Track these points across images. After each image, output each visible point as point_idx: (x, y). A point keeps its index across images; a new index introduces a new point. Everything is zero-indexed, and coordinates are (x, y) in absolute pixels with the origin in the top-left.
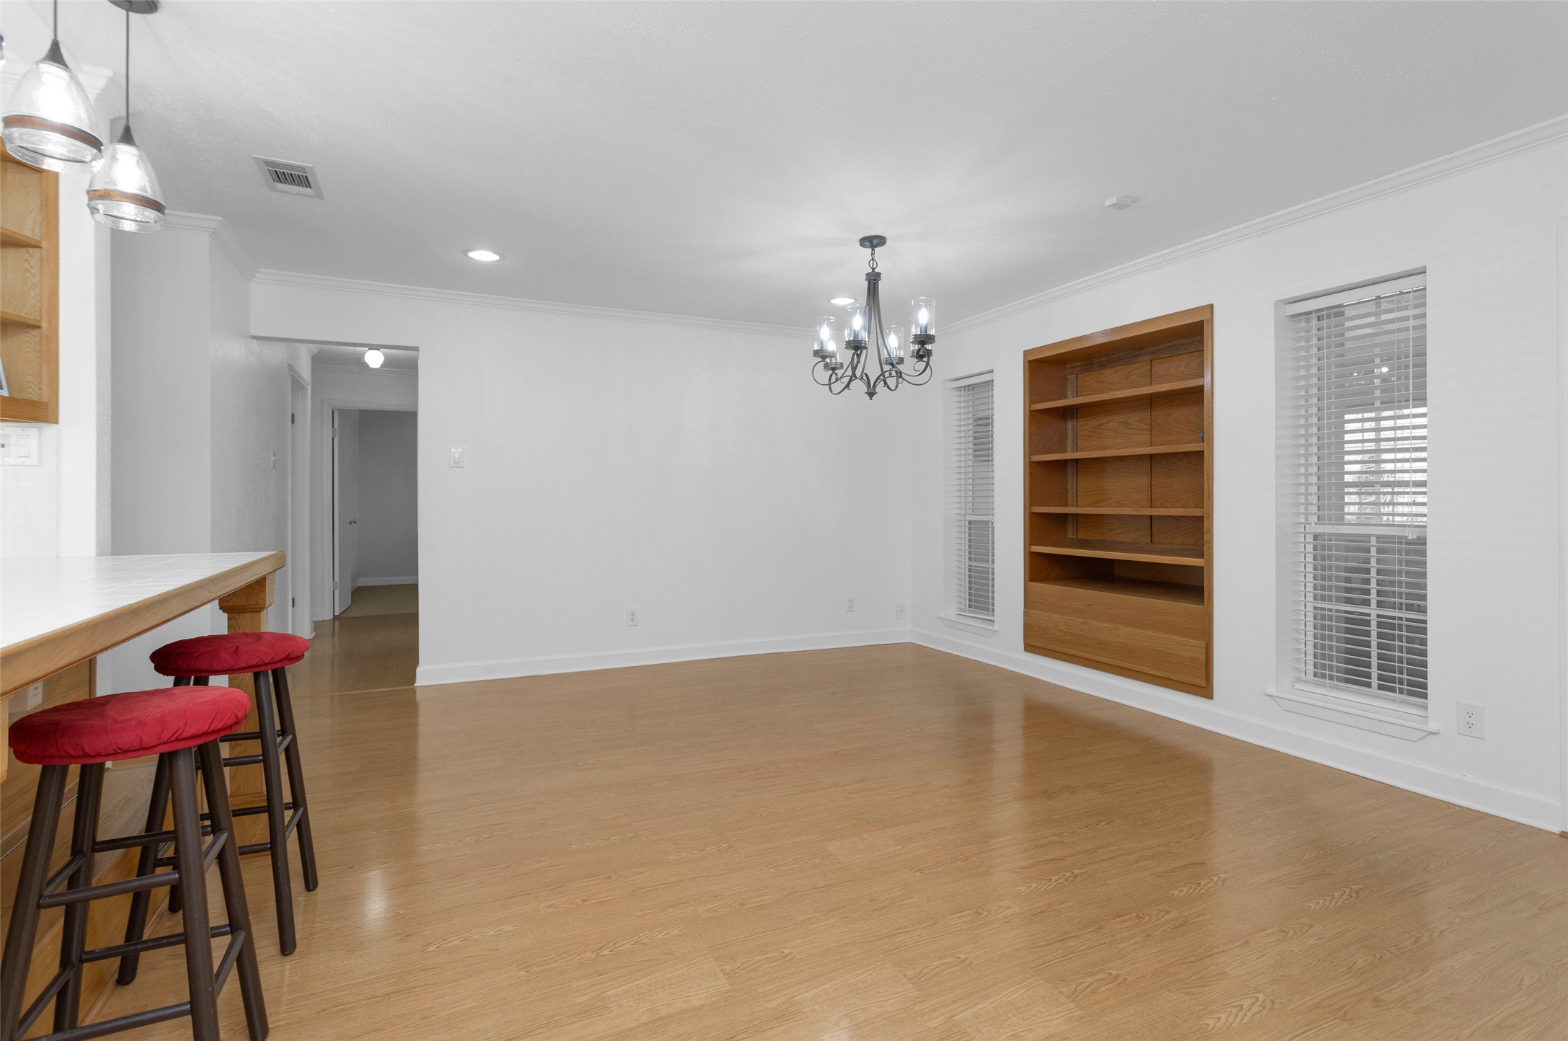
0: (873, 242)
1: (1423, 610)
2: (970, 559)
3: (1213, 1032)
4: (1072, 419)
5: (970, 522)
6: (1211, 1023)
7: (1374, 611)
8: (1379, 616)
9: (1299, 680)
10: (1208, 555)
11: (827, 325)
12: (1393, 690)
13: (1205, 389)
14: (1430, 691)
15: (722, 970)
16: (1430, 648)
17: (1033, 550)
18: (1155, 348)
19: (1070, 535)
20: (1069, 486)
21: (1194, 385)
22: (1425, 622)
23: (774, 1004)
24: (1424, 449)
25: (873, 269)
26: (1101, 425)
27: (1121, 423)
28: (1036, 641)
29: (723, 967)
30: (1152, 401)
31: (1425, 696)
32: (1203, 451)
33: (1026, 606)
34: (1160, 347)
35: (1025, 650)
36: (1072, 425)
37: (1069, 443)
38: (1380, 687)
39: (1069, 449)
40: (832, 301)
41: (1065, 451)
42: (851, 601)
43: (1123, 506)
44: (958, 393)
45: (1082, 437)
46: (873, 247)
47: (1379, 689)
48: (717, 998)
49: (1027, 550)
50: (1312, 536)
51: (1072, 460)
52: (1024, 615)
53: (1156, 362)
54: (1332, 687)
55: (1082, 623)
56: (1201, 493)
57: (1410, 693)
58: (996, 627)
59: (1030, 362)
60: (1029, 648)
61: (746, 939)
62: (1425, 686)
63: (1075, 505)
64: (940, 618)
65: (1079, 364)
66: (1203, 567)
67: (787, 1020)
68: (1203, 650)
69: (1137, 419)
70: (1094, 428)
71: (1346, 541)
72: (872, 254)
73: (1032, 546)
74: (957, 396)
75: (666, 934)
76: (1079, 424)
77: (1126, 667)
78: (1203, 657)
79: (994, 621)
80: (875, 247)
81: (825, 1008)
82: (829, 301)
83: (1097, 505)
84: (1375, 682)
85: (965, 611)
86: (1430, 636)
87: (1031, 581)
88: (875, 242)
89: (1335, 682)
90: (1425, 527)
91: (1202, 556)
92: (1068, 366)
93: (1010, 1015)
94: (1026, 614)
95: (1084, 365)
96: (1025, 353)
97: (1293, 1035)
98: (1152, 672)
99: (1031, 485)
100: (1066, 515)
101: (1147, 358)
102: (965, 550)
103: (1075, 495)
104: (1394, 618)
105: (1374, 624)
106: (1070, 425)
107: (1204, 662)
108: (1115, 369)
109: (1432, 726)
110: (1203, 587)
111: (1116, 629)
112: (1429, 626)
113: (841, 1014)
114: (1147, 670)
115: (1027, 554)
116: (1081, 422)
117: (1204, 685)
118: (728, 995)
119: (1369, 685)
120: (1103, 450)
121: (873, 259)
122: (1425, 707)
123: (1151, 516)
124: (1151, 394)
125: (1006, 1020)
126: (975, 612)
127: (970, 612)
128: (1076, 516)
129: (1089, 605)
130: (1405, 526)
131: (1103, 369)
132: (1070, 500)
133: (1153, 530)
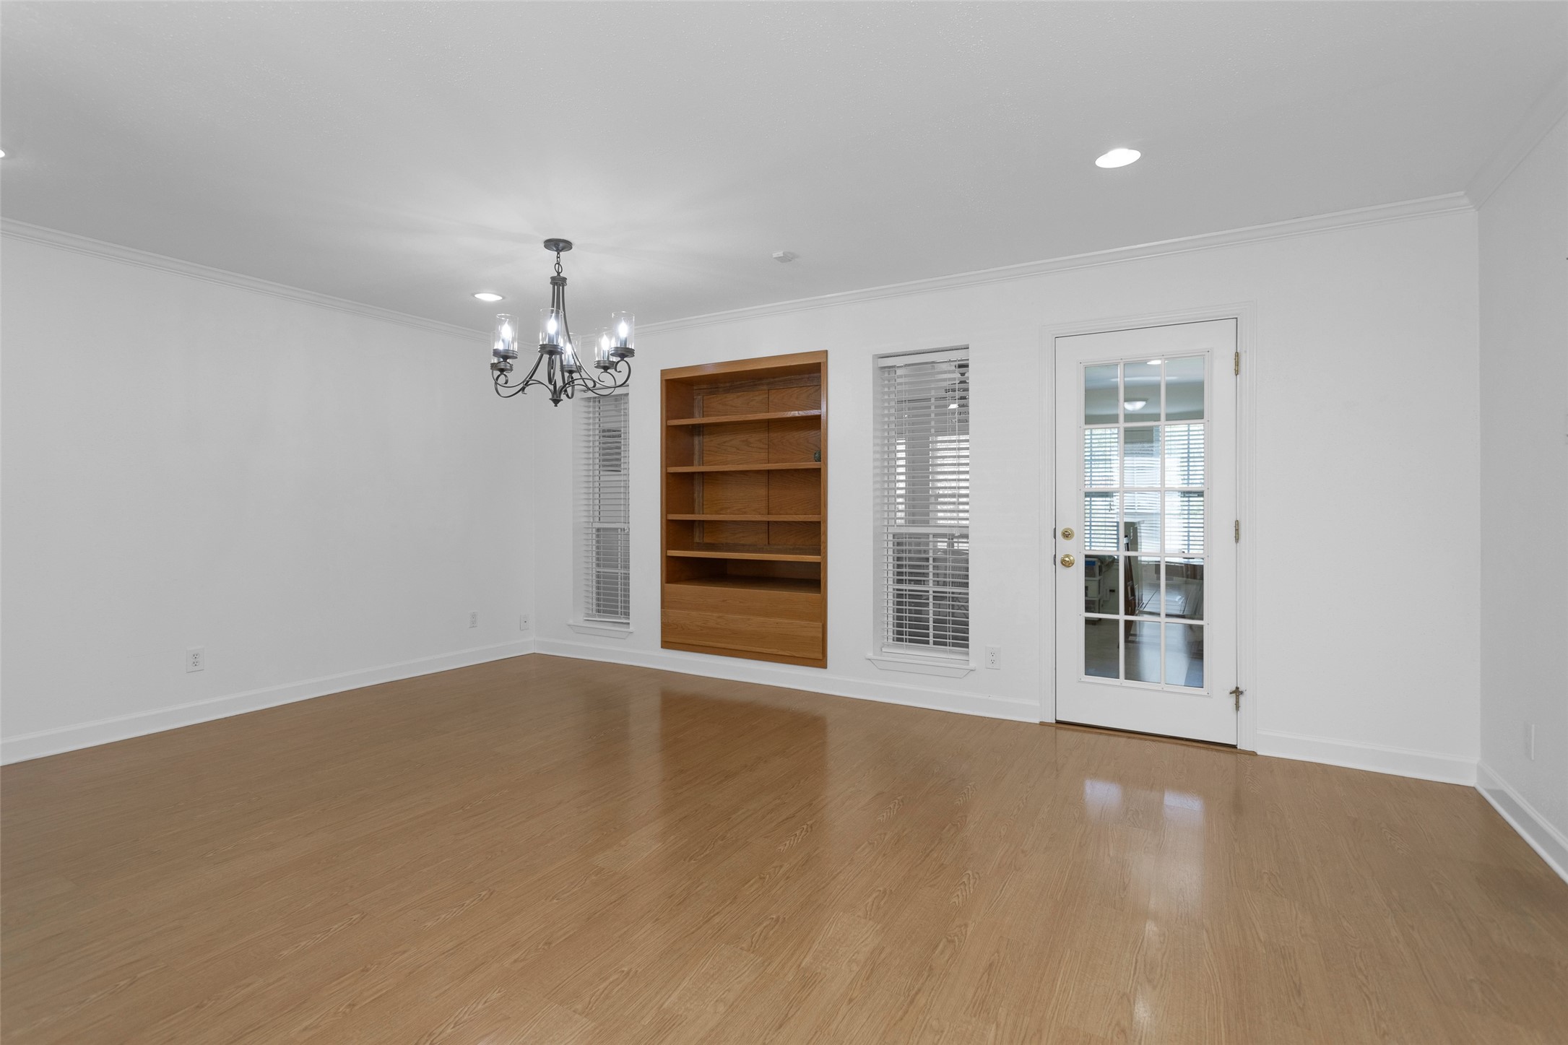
0: (558, 245)
1: (966, 585)
2: (598, 565)
3: (961, 905)
4: (699, 435)
5: (598, 530)
6: (955, 900)
7: (931, 588)
8: (934, 592)
9: (884, 645)
10: (824, 553)
11: (508, 323)
12: (945, 644)
13: (822, 418)
14: (971, 642)
15: (574, 1011)
16: (971, 613)
17: (668, 555)
18: (772, 380)
19: (697, 540)
20: (696, 495)
21: (810, 414)
22: (967, 594)
23: (646, 1021)
24: (967, 472)
25: (559, 273)
26: (725, 442)
27: (743, 441)
28: (673, 638)
29: (573, 1009)
30: (770, 425)
31: (967, 646)
32: (820, 469)
33: (663, 606)
34: (776, 379)
35: (662, 647)
36: (699, 441)
37: (696, 457)
38: (935, 643)
39: (696, 462)
40: (476, 296)
41: (691, 464)
42: (474, 616)
43: (745, 513)
44: (586, 404)
45: (708, 452)
46: (559, 251)
47: (934, 644)
48: (590, 1038)
49: (664, 555)
50: (892, 535)
51: (699, 473)
52: (662, 615)
53: (773, 391)
54: (907, 647)
55: (719, 617)
56: (818, 502)
57: (954, 645)
58: (631, 628)
59: (667, 381)
60: (666, 644)
61: (577, 973)
62: (967, 639)
63: (701, 512)
64: (569, 625)
65: (705, 386)
66: (820, 563)
67: (670, 1028)
68: (821, 630)
69: (756, 438)
70: (719, 444)
71: (914, 538)
72: (558, 257)
73: (668, 551)
74: (586, 406)
75: (485, 1002)
76: (705, 440)
77: (757, 651)
78: (820, 635)
79: (629, 624)
80: (561, 251)
81: (695, 1003)
82: (473, 295)
83: (721, 512)
84: (931, 639)
85: (594, 616)
86: (971, 604)
87: (668, 582)
88: (561, 245)
89: (908, 643)
90: (968, 527)
91: (819, 554)
92: (695, 388)
93: (837, 947)
94: (664, 614)
95: (711, 388)
96: (663, 372)
97: (999, 890)
98: (780, 653)
99: (667, 494)
100: (693, 522)
101: (765, 387)
102: (592, 557)
103: (701, 504)
104: (946, 593)
105: (931, 597)
106: (696, 440)
107: (821, 639)
108: (739, 394)
109: (972, 665)
110: (820, 581)
111: (749, 619)
112: (970, 597)
113: (713, 1002)
114: (774, 651)
115: (664, 558)
116: (707, 439)
117: (821, 658)
118: (598, 1031)
119: (927, 642)
120: (727, 464)
121: (559, 264)
122: (967, 654)
123: (768, 522)
124: (768, 419)
125: (837, 952)
126: (604, 617)
127: (600, 616)
128: (702, 523)
129: (724, 601)
130: (953, 527)
131: (728, 393)
132: (696, 509)
133: (770, 533)
